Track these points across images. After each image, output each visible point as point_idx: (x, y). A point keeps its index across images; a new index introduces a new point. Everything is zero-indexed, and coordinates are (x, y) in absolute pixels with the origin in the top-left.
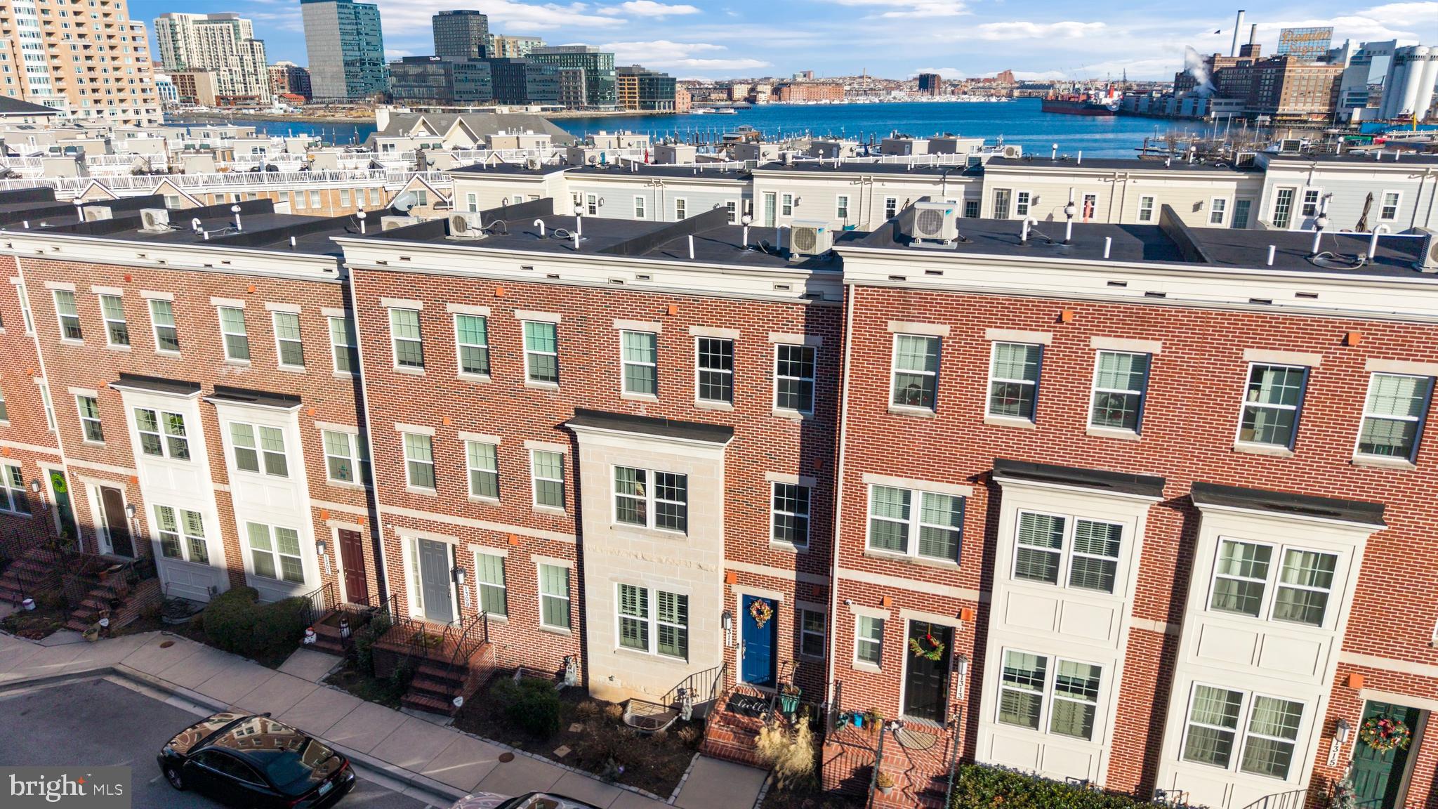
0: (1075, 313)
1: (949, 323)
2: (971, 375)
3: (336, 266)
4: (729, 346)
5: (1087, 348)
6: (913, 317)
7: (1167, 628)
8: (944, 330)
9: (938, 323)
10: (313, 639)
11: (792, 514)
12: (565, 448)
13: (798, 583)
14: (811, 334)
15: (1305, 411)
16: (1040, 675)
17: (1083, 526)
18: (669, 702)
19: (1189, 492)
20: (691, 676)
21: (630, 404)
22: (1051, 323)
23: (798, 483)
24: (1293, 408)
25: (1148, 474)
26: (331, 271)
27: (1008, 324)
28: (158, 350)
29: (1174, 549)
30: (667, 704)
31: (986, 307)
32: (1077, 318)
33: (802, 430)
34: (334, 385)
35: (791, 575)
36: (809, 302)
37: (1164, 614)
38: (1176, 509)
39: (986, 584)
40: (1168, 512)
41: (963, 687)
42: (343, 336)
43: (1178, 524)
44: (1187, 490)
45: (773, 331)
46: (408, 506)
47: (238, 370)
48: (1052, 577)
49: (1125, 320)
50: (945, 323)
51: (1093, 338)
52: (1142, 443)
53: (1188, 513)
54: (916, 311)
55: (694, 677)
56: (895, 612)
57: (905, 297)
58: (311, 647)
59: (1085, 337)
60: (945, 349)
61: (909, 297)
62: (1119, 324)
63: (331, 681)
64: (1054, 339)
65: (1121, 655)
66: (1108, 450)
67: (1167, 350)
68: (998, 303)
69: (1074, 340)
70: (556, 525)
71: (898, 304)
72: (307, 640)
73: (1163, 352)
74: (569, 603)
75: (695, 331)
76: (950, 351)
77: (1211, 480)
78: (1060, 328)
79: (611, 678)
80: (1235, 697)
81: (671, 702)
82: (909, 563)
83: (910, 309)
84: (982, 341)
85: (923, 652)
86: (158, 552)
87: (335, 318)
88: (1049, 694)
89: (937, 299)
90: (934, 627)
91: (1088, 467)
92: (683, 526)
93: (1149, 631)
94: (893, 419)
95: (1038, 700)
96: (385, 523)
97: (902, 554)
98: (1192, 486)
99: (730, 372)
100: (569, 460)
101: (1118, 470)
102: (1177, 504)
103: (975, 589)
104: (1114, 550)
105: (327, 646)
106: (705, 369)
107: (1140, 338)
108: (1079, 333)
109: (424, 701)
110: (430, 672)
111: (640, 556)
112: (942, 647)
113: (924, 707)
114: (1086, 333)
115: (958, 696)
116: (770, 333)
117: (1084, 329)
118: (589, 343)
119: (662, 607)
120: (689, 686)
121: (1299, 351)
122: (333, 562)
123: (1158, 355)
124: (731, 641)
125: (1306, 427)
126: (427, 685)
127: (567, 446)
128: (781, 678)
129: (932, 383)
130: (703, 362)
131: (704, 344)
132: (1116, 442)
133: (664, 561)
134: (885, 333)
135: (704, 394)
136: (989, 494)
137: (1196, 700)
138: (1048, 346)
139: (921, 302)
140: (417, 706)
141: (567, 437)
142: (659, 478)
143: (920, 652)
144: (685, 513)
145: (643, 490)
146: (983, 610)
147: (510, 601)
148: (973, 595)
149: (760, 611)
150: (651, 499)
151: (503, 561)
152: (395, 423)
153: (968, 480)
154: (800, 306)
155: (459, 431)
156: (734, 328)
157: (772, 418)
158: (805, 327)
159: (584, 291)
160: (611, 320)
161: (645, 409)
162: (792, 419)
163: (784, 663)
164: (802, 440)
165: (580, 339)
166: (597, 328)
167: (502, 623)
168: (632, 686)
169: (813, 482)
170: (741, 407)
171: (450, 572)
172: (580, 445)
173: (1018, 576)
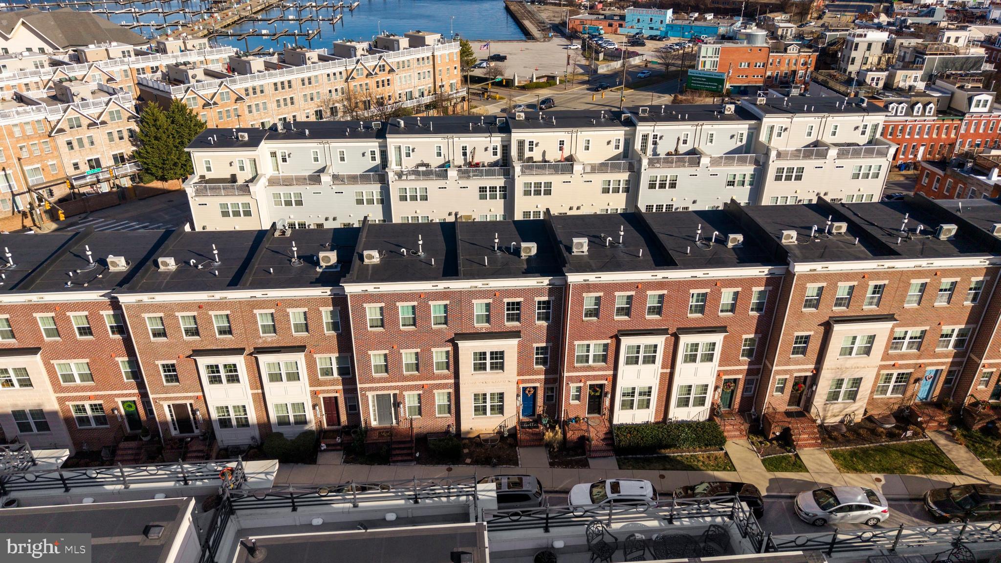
0: (642, 285)
1: (603, 292)
2: (609, 306)
3: (329, 290)
4: (518, 303)
5: (645, 294)
7: (671, 371)
8: (601, 294)
9: (599, 292)
10: (325, 447)
11: (543, 356)
12: (450, 349)
13: (545, 379)
14: (551, 296)
15: (706, 305)
16: (633, 393)
17: (646, 346)
18: (496, 431)
19: (676, 332)
20: (505, 420)
21: (478, 329)
22: (634, 289)
23: (546, 346)
24: (703, 304)
25: (664, 328)
27: (621, 290)
28: (218, 336)
29: (672, 348)
31: (615, 286)
32: (643, 287)
33: (547, 327)
34: (325, 338)
35: (543, 377)
36: (550, 287)
37: (670, 366)
38: (672, 337)
39: (616, 369)
40: (670, 337)
41: (608, 402)
42: (330, 318)
43: (673, 342)
46: (375, 383)
47: (270, 339)
48: (637, 363)
49: (657, 286)
50: (601, 292)
51: (647, 292)
52: (662, 319)
53: (675, 337)
54: (592, 290)
56: (585, 383)
57: (588, 286)
58: (325, 451)
60: (601, 300)
61: (590, 286)
62: (655, 287)
63: (346, 462)
64: (635, 293)
65: (658, 382)
66: (652, 323)
67: (668, 292)
68: (618, 285)
69: (641, 293)
70: (445, 377)
71: (586, 288)
72: (322, 448)
74: (449, 406)
75: (505, 300)
76: (603, 300)
77: (682, 327)
78: (637, 290)
79: (471, 428)
80: (690, 386)
82: (589, 366)
83: (590, 289)
84: (613, 296)
86: (216, 427)
87: (326, 311)
88: (636, 398)
89: (599, 285)
90: (597, 385)
92: (502, 368)
93: (666, 372)
94: (584, 322)
95: (633, 400)
96: (361, 391)
97: (587, 364)
98: (677, 330)
99: (519, 312)
100: (451, 353)
101: (656, 328)
102: (673, 335)
104: (655, 351)
105: (334, 448)
106: (509, 312)
107: (660, 290)
108: (643, 291)
109: (400, 458)
110: (397, 447)
111: (483, 382)
112: (600, 391)
113: (595, 411)
114: (645, 291)
115: (606, 405)
116: (535, 298)
117: (645, 289)
119: (493, 398)
120: (504, 424)
121: (703, 289)
122: (321, 411)
123: (666, 294)
124: (519, 404)
125: (706, 308)
126: (398, 452)
128: (538, 412)
129: (597, 310)
130: (508, 310)
131: (508, 304)
132: (654, 320)
133: (494, 382)
134: (582, 297)
135: (508, 321)
136: (617, 341)
137: (679, 390)
138: (634, 295)
139: (594, 287)
140: (397, 461)
141: (451, 344)
142: (492, 353)
143: (593, 393)
144: (502, 363)
145: (485, 359)
146: (615, 377)
147: (422, 410)
148: (611, 372)
149: (529, 391)
150: (488, 361)
151: (419, 395)
152: (369, 352)
153: (608, 338)
154: (546, 288)
155: (401, 350)
156: (521, 298)
157: (536, 325)
158: (549, 295)
159: (460, 292)
160: (471, 300)
161: (485, 329)
162: (544, 324)
163: (540, 407)
164: (547, 331)
165: (458, 308)
166: (465, 304)
167: (419, 418)
168: (480, 429)
169: (551, 344)
170: (523, 323)
171: (392, 405)
172: (459, 346)
173: (626, 364)
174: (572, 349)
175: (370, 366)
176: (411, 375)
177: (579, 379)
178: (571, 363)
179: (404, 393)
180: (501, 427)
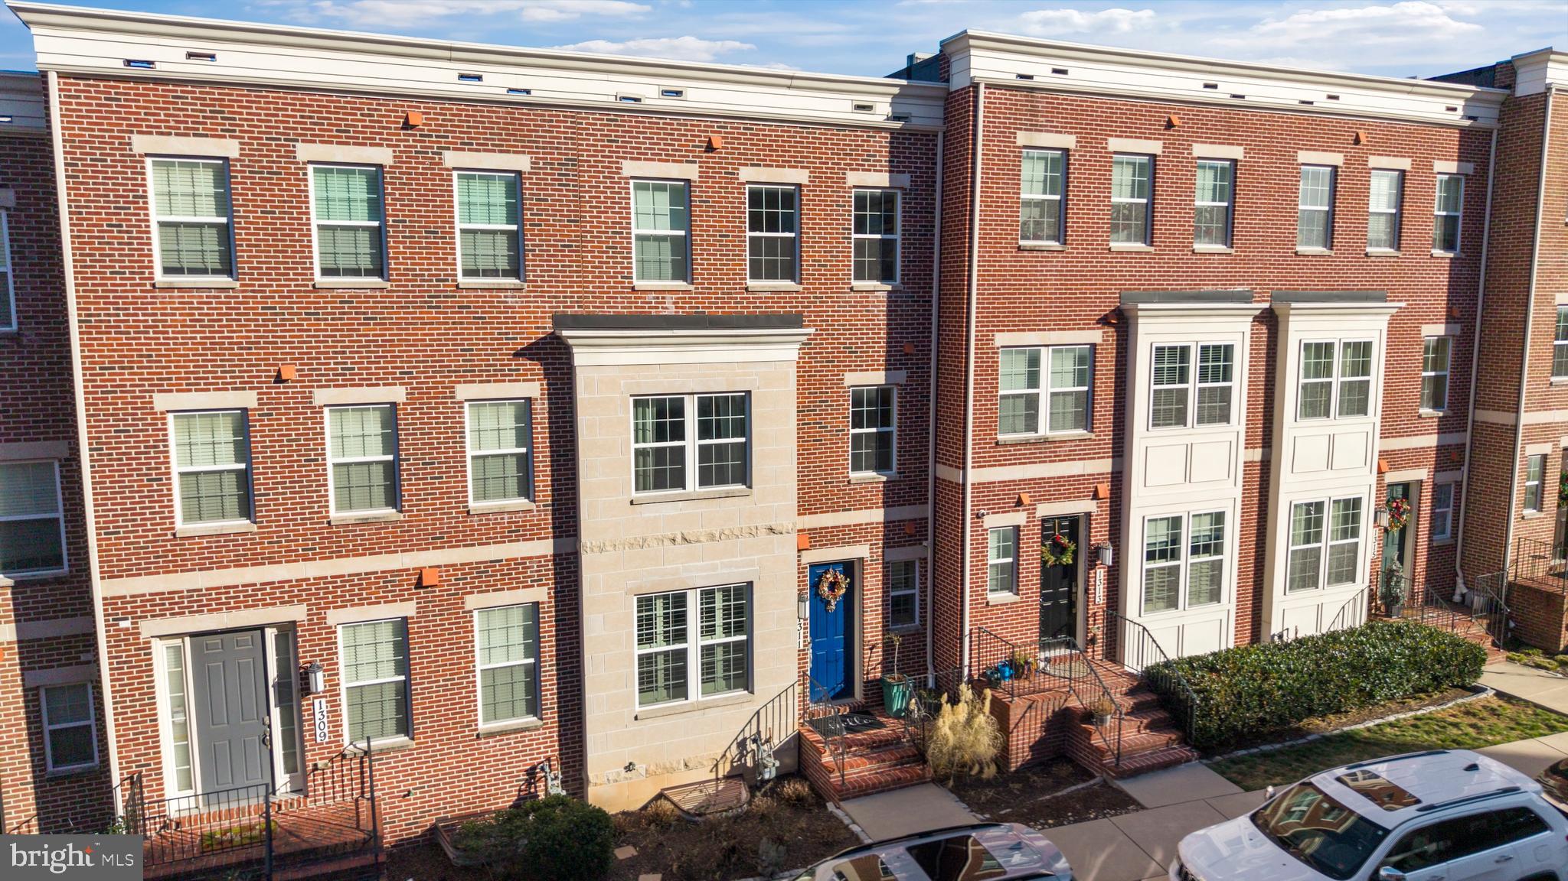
0: (1179, 118)
1: (1075, 133)
2: (1096, 194)
4: (790, 198)
5: (1190, 157)
6: (1041, 126)
7: (1263, 454)
8: (1070, 141)
9: (1065, 132)
11: (874, 430)
12: (534, 389)
13: (887, 524)
14: (897, 172)
15: (1337, 210)
17: (1204, 351)
18: (724, 769)
19: (1271, 304)
20: (758, 713)
21: (650, 297)
22: (1161, 130)
23: (882, 383)
25: (1240, 289)
27: (1126, 132)
30: (721, 775)
31: (1107, 112)
32: (1181, 124)
33: (888, 306)
35: (877, 515)
36: (898, 125)
37: (1258, 440)
38: (1262, 323)
39: (1121, 447)
40: (1259, 327)
41: (1102, 587)
43: (1264, 339)
44: (1269, 301)
45: (851, 170)
46: (179, 568)
48: (1183, 418)
49: (1217, 125)
50: (1072, 133)
51: (1195, 145)
52: (1235, 256)
53: (1271, 325)
54: (1043, 119)
55: (762, 712)
56: (1030, 512)
57: (1033, 101)
59: (1188, 145)
60: (1073, 164)
61: (1037, 102)
62: (1212, 129)
64: (1164, 148)
65: (1238, 492)
66: (1210, 268)
67: (1247, 155)
68: (1116, 108)
69: (1179, 149)
70: (516, 530)
71: (1026, 110)
73: (1245, 157)
74: (532, 669)
75: (746, 174)
76: (1077, 166)
77: (1283, 287)
78: (1168, 135)
79: (629, 768)
80: (1319, 506)
81: (728, 768)
82: (1042, 441)
83: (1038, 116)
84: (1106, 153)
85: (1055, 558)
88: (1185, 561)
89: (1063, 104)
90: (1064, 520)
91: (1197, 288)
92: (743, 476)
93: (1253, 462)
94: (1024, 257)
95: (1176, 571)
96: (113, 619)
97: (1031, 435)
98: (1272, 297)
99: (793, 235)
100: (541, 411)
102: (1263, 318)
103: (1105, 458)
104: (1228, 374)
106: (757, 234)
107: (1228, 144)
108: (1183, 140)
111: (679, 539)
112: (1073, 546)
113: (1055, 634)
114: (1189, 141)
115: (1097, 600)
116: (847, 173)
117: (1187, 136)
118: (580, 202)
119: (709, 614)
120: (754, 731)
121: (1330, 151)
123: (1241, 161)
124: (802, 640)
127: (538, 383)
128: (868, 674)
129: (1059, 209)
130: (755, 224)
131: (755, 198)
132: (1216, 257)
133: (717, 535)
134: (1014, 147)
135: (756, 274)
136: (1121, 336)
138: (1160, 156)
139: (1048, 107)
141: (538, 368)
142: (705, 406)
143: (1051, 560)
144: (744, 453)
145: (678, 432)
146: (1119, 480)
147: (417, 700)
148: (1105, 466)
149: (833, 586)
150: (692, 442)
151: (402, 627)
152: (155, 395)
153: (1097, 323)
154: (883, 134)
155: (315, 390)
156: (802, 167)
157: (852, 294)
158: (890, 161)
159: (573, 117)
160: (618, 163)
161: (674, 303)
162: (876, 294)
163: (871, 649)
164: (888, 320)
165: (565, 196)
166: (594, 177)
167: (400, 749)
168: (665, 768)
169: (902, 376)
170: (811, 284)
171: (271, 683)
172: (578, 370)
173: (1154, 425)
174: (989, 368)
175: (162, 476)
176: (365, 522)
177: (1013, 497)
178: (987, 425)
179: (333, 617)
180: (742, 745)
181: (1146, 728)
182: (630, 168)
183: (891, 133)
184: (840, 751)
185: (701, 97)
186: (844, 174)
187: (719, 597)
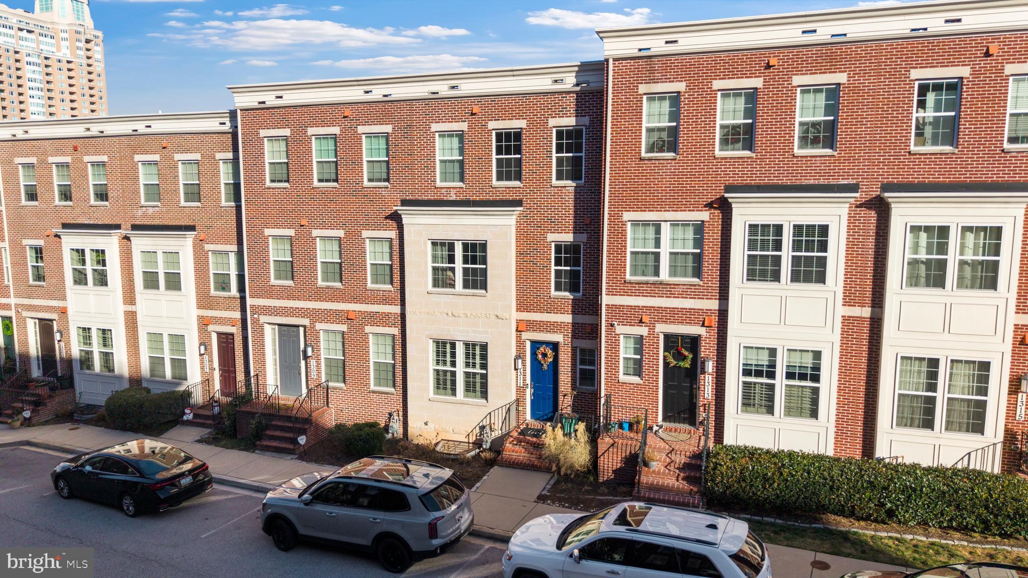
0: (778, 59)
1: (685, 81)
2: (703, 120)
3: (228, 119)
4: (518, 135)
5: (790, 86)
6: (657, 79)
7: (872, 312)
8: (681, 86)
9: (676, 81)
10: (191, 417)
11: (568, 268)
12: (393, 234)
13: (574, 324)
14: (581, 116)
15: (962, 114)
16: (772, 365)
17: (798, 229)
18: (472, 439)
19: (879, 193)
20: (490, 413)
21: (443, 191)
22: (761, 70)
23: (572, 240)
24: (953, 114)
25: (845, 182)
26: (224, 124)
27: (729, 75)
28: (93, 202)
29: (871, 243)
30: (471, 441)
31: (712, 64)
32: (781, 63)
33: (575, 196)
35: (568, 318)
37: (868, 301)
38: (870, 208)
39: (724, 295)
40: (863, 212)
41: (710, 387)
42: (231, 176)
43: (872, 221)
44: (877, 191)
45: (551, 117)
46: (271, 297)
47: (150, 211)
48: (776, 277)
49: (818, 60)
50: (682, 81)
51: (794, 77)
52: (839, 157)
53: (879, 211)
54: (659, 75)
55: (492, 414)
56: (652, 328)
57: (651, 64)
58: (189, 423)
59: (788, 78)
60: (683, 101)
61: (654, 64)
62: (813, 63)
63: (201, 441)
64: (764, 82)
65: (837, 338)
66: (812, 167)
67: (852, 79)
68: (720, 60)
69: (779, 81)
70: (386, 300)
71: (646, 71)
72: (185, 418)
73: (848, 81)
74: (394, 366)
75: (492, 125)
76: (687, 102)
77: (896, 180)
78: (768, 73)
79: (426, 424)
81: (474, 439)
82: (661, 283)
83: (655, 73)
84: (711, 91)
85: (676, 362)
86: (76, 367)
87: (225, 161)
88: (780, 382)
89: (674, 63)
90: (684, 337)
91: (798, 182)
92: (484, 286)
93: (857, 317)
94: (645, 164)
95: (771, 387)
96: (253, 313)
97: (656, 279)
98: (880, 188)
99: (519, 156)
100: (396, 243)
101: (822, 182)
102: (870, 204)
103: (715, 299)
104: (823, 247)
105: (202, 421)
106: (501, 157)
107: (830, 72)
108: (782, 75)
109: (274, 444)
110: (281, 424)
111: (450, 314)
112: (691, 356)
113: (679, 413)
114: (789, 75)
115: (706, 395)
116: (549, 119)
117: (787, 71)
118: (412, 144)
119: (467, 355)
120: (488, 423)
121: (952, 66)
122: (211, 361)
123: (845, 84)
124: (522, 381)
125: (965, 126)
126: (278, 433)
127: (394, 232)
128: (562, 410)
129: (674, 132)
130: (499, 151)
131: (499, 137)
132: (818, 159)
133: (469, 315)
134: (637, 95)
135: (499, 178)
136: (722, 216)
137: (901, 371)
138: (760, 89)
139: (663, 67)
141: (394, 224)
142: (465, 247)
143: (673, 362)
144: (485, 273)
145: (452, 260)
146: (723, 314)
147: (348, 369)
148: (714, 304)
149: (544, 355)
150: (459, 266)
151: (343, 335)
152: (265, 229)
153: (705, 207)
154: (571, 95)
155: (313, 230)
156: (522, 119)
157: (552, 189)
158: (576, 110)
159: (410, 105)
160: (429, 125)
161: (455, 194)
162: (567, 188)
163: (564, 396)
164: (575, 204)
165: (406, 143)
166: (418, 133)
167: (340, 389)
168: (443, 429)
169: (584, 237)
170: (528, 183)
171: (301, 350)
172: (405, 226)
173: (748, 280)
174: (619, 234)
175: (267, 261)
177: (636, 316)
178: (618, 268)
180: (482, 428)
181: (683, 479)
182: (435, 127)
183: (577, 94)
184: (515, 443)
185: (468, 87)
186: (547, 120)
187: (478, 348)
